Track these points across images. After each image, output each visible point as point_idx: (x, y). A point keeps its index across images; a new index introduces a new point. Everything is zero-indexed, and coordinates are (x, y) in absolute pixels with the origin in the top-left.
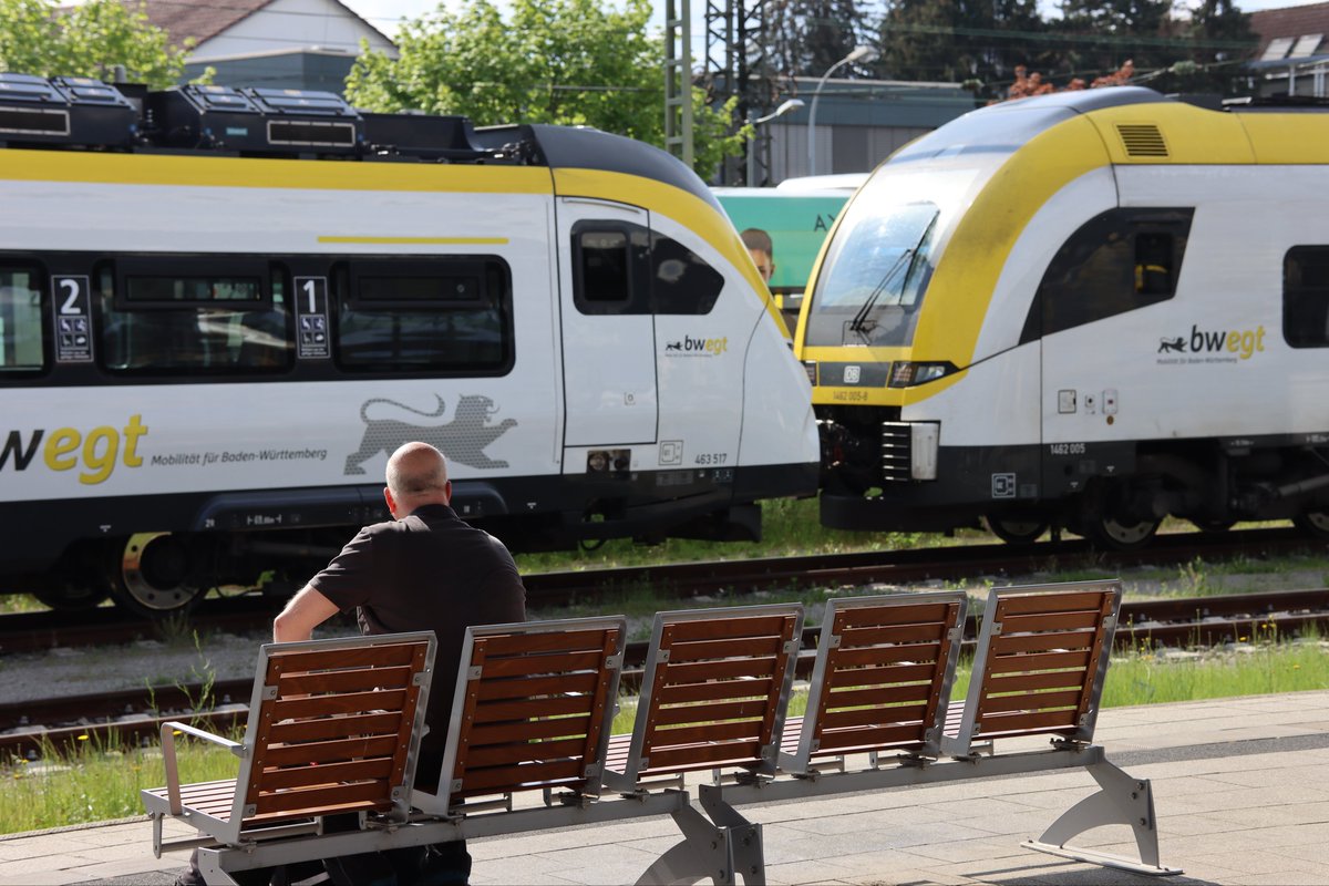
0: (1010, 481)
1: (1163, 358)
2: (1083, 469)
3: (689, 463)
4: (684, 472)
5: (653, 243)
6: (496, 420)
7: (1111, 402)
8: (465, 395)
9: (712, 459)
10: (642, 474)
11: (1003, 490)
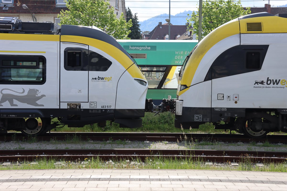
0: (200, 117)
1: (256, 86)
2: (226, 115)
3: (99, 107)
4: (98, 110)
5: (89, 53)
6: (39, 95)
7: (236, 97)
8: (31, 89)
9: (106, 107)
10: (84, 109)
11: (198, 119)
